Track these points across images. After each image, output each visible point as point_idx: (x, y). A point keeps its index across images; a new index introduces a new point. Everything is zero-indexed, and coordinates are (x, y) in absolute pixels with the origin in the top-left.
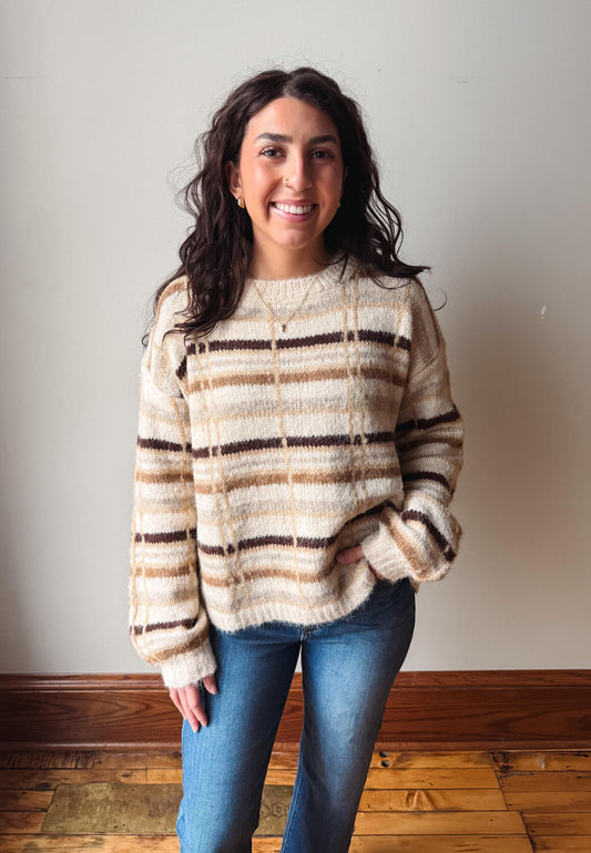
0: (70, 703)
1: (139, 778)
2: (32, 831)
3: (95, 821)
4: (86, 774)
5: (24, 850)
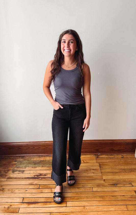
0: (20, 147)
1: (32, 160)
2: (14, 167)
3: (25, 165)
4: (23, 159)
5: (13, 169)
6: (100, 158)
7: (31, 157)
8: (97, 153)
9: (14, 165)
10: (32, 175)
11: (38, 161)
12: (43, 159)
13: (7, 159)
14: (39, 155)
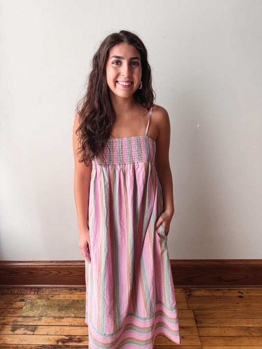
1: (56, 297)
2: (16, 315)
3: (39, 312)
4: (37, 296)
5: (13, 322)
6: (196, 297)
7: (53, 291)
8: (189, 286)
9: (16, 312)
10: (53, 339)
11: (68, 303)
12: (78, 297)
13: (5, 294)
14: (69, 286)
